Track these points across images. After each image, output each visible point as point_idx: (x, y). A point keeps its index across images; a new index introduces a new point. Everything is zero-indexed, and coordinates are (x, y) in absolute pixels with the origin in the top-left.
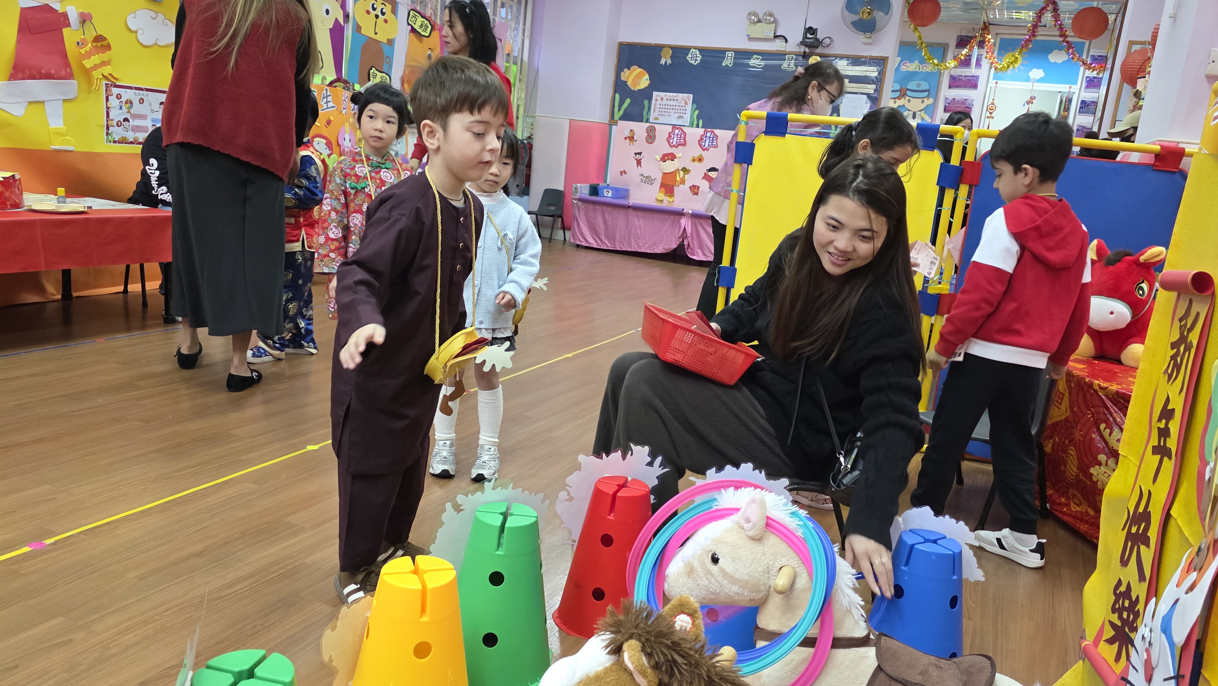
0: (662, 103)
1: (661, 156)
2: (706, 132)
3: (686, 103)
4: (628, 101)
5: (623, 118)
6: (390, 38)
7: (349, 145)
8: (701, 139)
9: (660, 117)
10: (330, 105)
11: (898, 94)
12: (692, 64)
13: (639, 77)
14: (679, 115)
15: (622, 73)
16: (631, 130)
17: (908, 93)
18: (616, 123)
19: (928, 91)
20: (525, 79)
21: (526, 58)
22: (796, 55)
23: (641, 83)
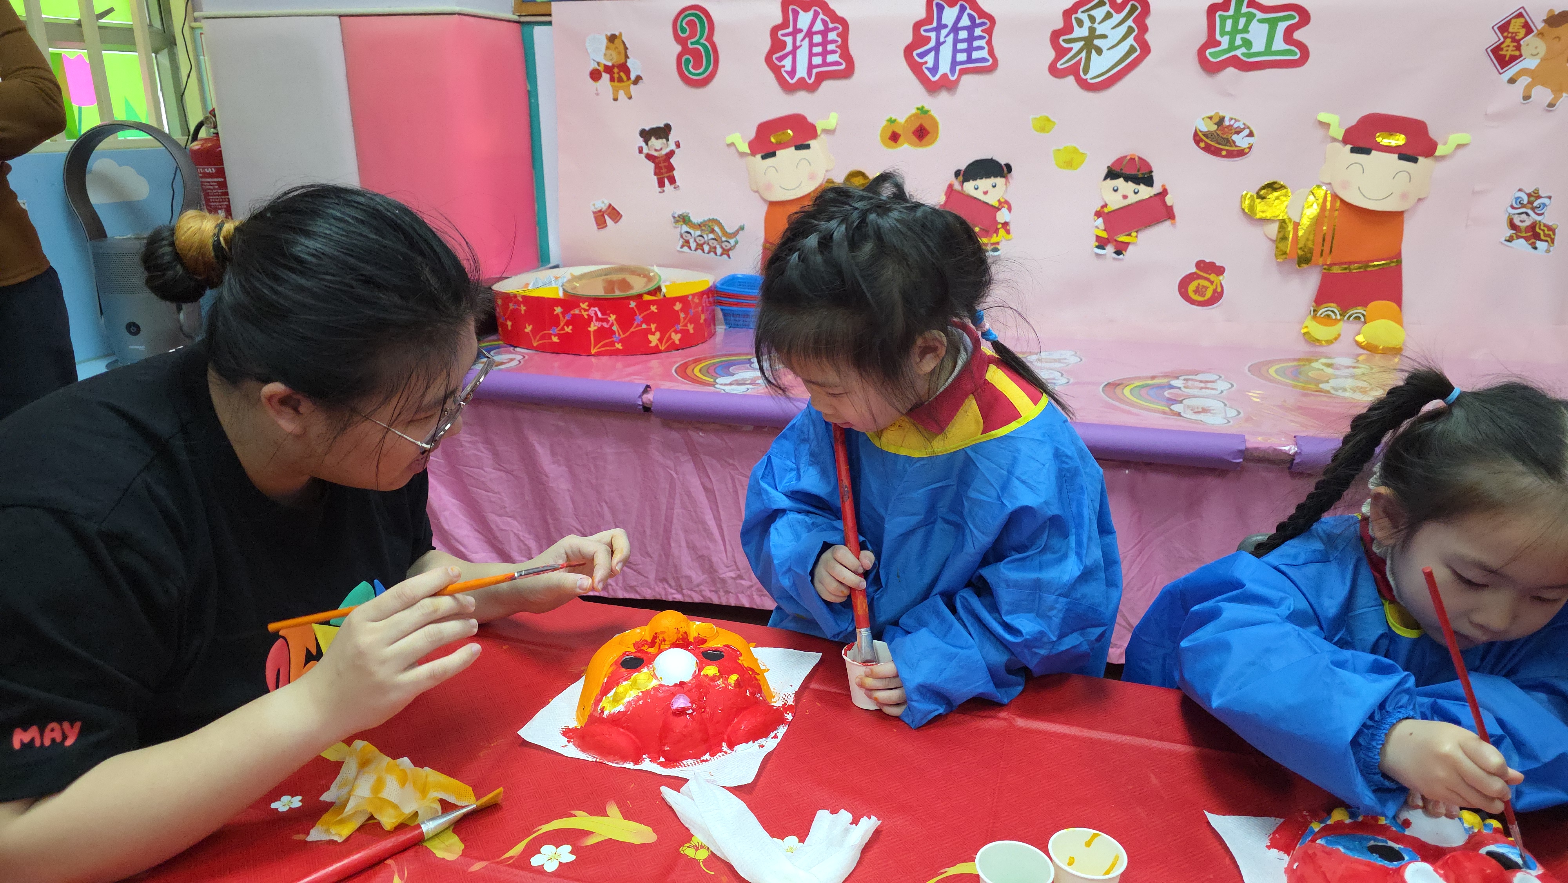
1: (752, 134)
16: (612, 38)
18: (545, 15)
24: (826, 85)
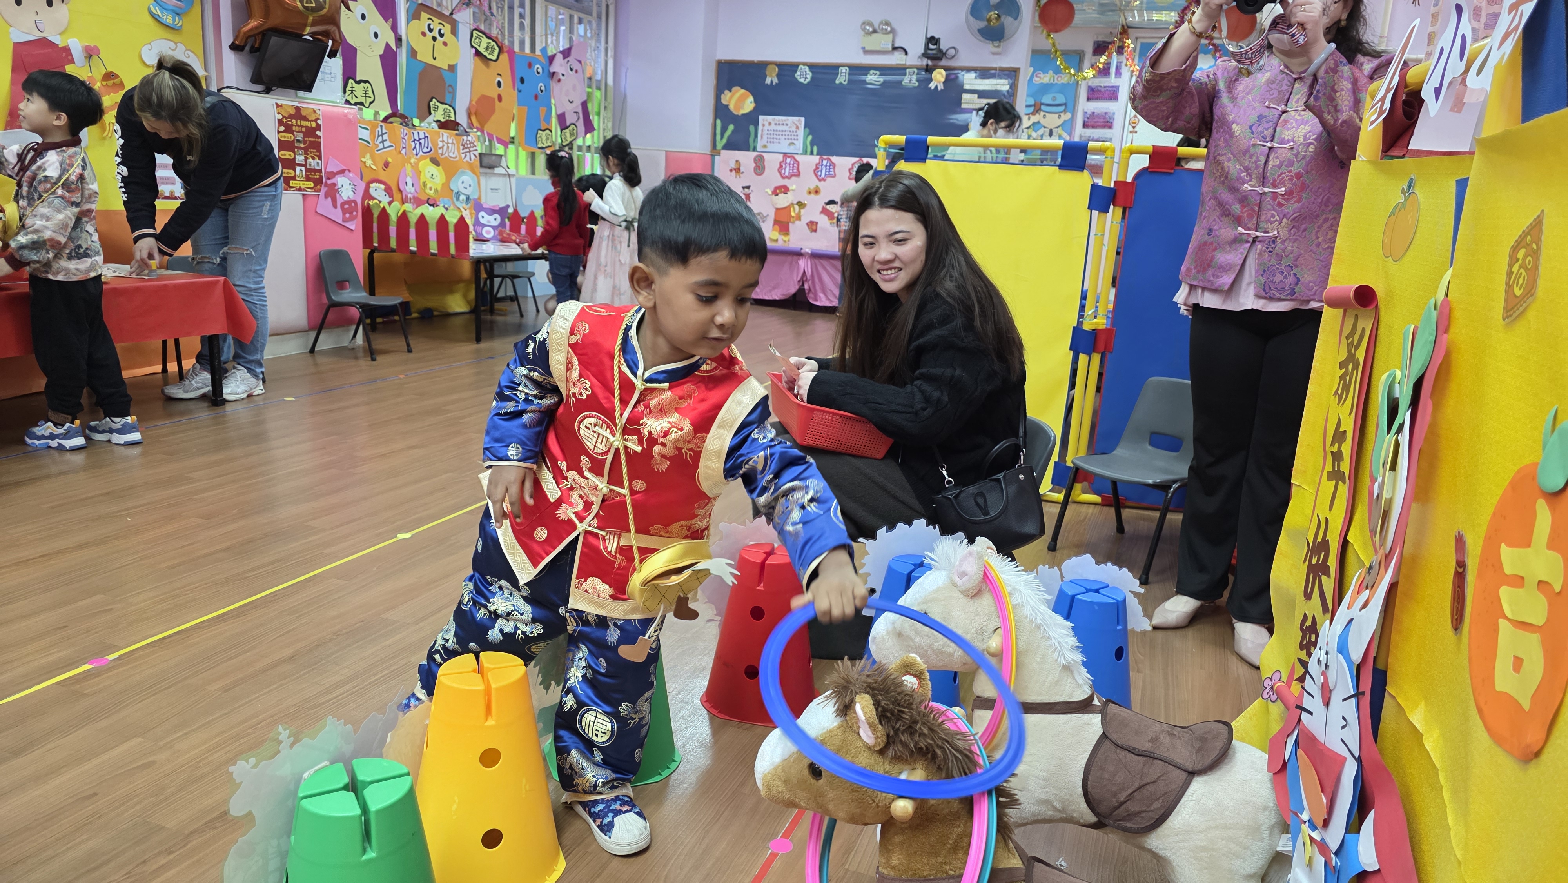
0: (770, 128)
1: (772, 189)
2: (822, 160)
3: (797, 128)
4: (731, 127)
5: (727, 147)
6: (452, 63)
7: (413, 190)
8: (817, 168)
9: (768, 145)
10: (387, 144)
11: (1031, 109)
12: (801, 83)
13: (742, 99)
14: (790, 141)
15: (723, 96)
16: (737, 161)
17: (1043, 107)
18: (719, 154)
19: (1065, 104)
20: (611, 107)
21: (610, 81)
22: (918, 69)
23: (745, 107)
24: (793, 178)
